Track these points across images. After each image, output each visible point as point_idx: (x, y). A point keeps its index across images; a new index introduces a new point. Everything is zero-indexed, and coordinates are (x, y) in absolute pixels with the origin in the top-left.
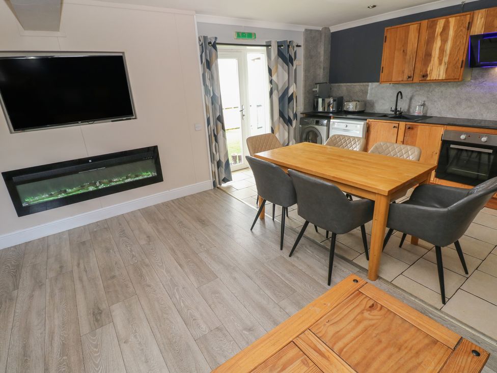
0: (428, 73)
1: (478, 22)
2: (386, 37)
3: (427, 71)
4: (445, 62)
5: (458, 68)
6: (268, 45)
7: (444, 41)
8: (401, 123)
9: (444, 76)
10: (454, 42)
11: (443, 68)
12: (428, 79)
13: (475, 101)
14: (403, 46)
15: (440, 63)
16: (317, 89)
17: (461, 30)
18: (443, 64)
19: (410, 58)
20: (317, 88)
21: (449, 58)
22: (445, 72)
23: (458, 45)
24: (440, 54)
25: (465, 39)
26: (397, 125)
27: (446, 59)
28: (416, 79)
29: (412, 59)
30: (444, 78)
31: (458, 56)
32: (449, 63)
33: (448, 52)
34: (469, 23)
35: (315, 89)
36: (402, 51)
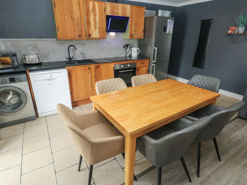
0: (91, 34)
1: (108, 9)
2: (55, 3)
3: (90, 32)
4: (97, 28)
5: (104, 32)
7: (95, 15)
8: (91, 65)
9: (99, 36)
10: (100, 17)
11: (97, 31)
12: (91, 37)
13: (105, 49)
14: (70, 13)
15: (95, 29)
17: (102, 11)
18: (97, 29)
19: (77, 23)
21: (99, 26)
22: (99, 34)
23: (102, 20)
24: (94, 23)
25: (104, 16)
26: (89, 67)
27: (98, 26)
28: (84, 37)
29: (78, 23)
30: (99, 37)
31: (103, 25)
32: (99, 29)
33: (98, 22)
34: (105, 8)
36: (70, 17)
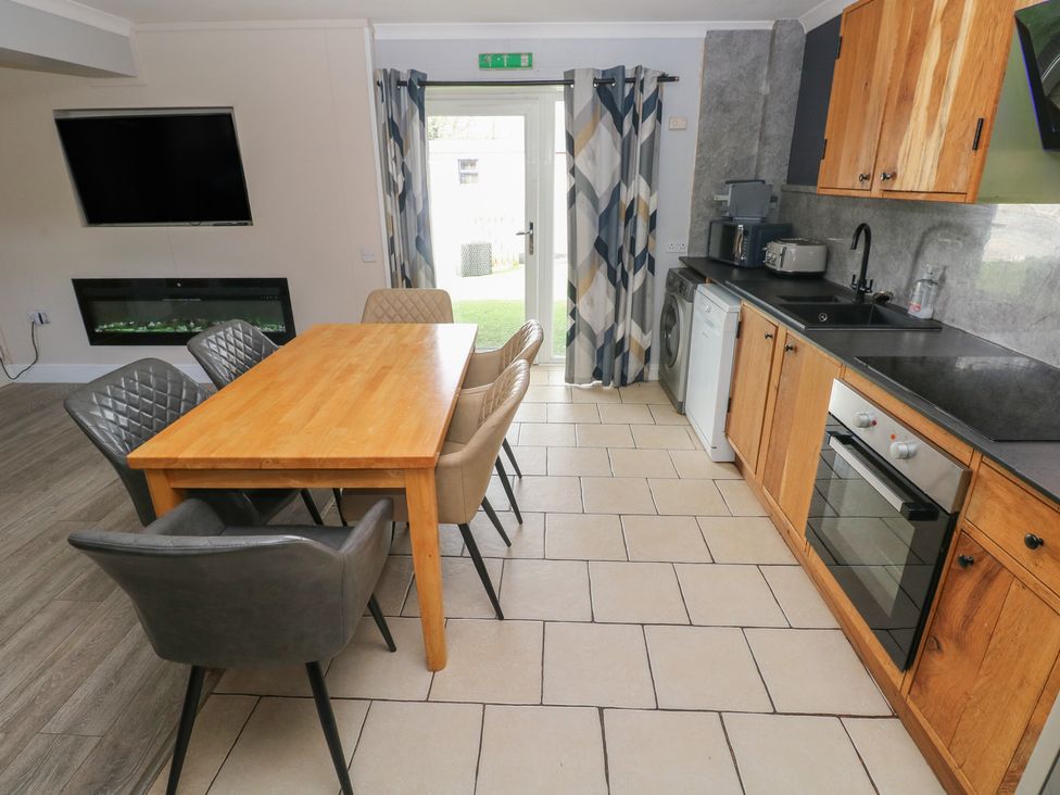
3: (896, 158)
4: (941, 126)
6: (568, 82)
7: (949, 41)
8: (781, 326)
9: (934, 175)
11: (933, 148)
14: (867, 68)
15: (930, 130)
16: (728, 198)
19: (874, 112)
20: (727, 194)
21: (953, 108)
22: (935, 165)
23: (980, 58)
24: (932, 95)
27: (945, 113)
28: (877, 187)
29: (877, 112)
30: (931, 189)
31: (976, 100)
32: (950, 128)
33: (953, 85)
35: (721, 198)
36: (863, 86)
